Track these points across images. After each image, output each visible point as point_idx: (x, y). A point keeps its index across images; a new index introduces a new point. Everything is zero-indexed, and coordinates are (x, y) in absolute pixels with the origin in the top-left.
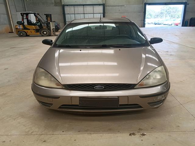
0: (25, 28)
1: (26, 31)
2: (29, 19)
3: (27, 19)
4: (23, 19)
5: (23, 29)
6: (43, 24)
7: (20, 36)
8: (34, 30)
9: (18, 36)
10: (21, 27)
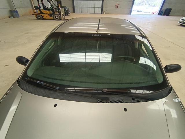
1: (42, 15)
2: (44, 4)
4: (39, 4)
5: (39, 13)
6: (55, 10)
9: (36, 19)
10: (38, 11)
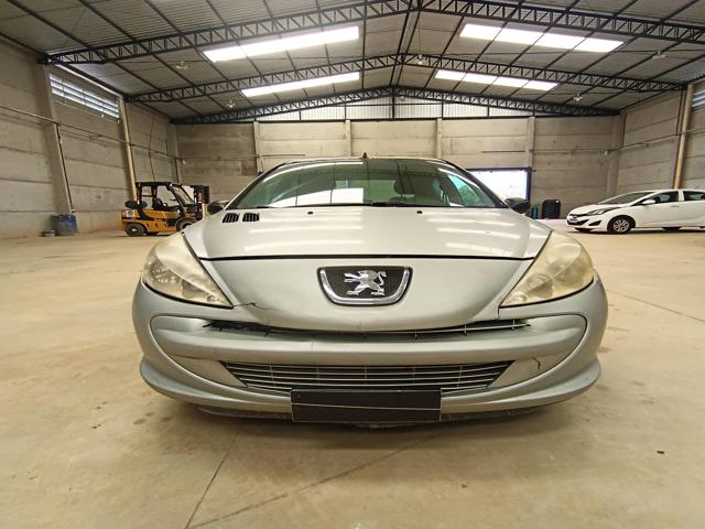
0: (143, 216)
1: (144, 222)
2: (158, 196)
3: (154, 196)
4: (140, 196)
5: (137, 219)
6: (185, 209)
7: (131, 234)
8: (164, 220)
9: (124, 233)
10: (135, 214)
